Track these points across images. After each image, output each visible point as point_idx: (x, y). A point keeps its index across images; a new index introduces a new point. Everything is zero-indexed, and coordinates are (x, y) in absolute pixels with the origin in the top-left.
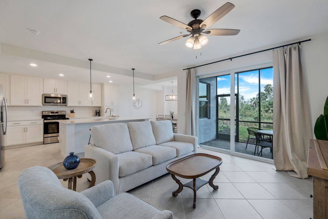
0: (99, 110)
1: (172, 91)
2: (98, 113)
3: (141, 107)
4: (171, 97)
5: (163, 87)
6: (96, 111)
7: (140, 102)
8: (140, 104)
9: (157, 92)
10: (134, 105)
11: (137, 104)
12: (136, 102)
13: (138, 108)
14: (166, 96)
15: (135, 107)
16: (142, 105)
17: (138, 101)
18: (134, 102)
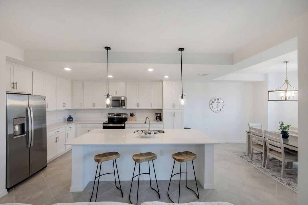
0: (160, 114)
1: (286, 81)
2: (159, 118)
3: (222, 109)
4: (282, 94)
5: (266, 75)
6: (156, 115)
7: (221, 102)
8: (221, 105)
9: (254, 84)
10: (211, 106)
11: (215, 105)
12: (213, 102)
13: (218, 110)
14: (269, 92)
15: (212, 109)
16: (224, 106)
17: (217, 101)
18: (211, 102)
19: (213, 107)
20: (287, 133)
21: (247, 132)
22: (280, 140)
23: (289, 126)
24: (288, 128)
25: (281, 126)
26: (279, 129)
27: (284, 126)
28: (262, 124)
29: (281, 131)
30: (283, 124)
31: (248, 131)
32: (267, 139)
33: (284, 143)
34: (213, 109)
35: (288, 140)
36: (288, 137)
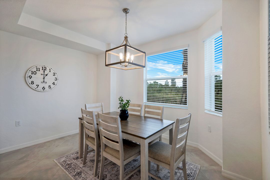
1: (126, 38)
3: (52, 86)
7: (50, 75)
8: (50, 79)
12: (34, 73)
13: (44, 88)
14: (107, 52)
15: (31, 85)
16: (56, 82)
17: (42, 72)
18: (30, 74)
19: (32, 83)
20: (127, 112)
21: (79, 118)
22: (118, 128)
23: (128, 101)
24: (127, 105)
25: (120, 104)
26: (119, 108)
27: (124, 103)
28: (103, 103)
29: (120, 111)
30: (122, 101)
31: (81, 116)
32: (101, 129)
33: (122, 132)
34: (34, 86)
35: (127, 123)
36: (127, 117)
